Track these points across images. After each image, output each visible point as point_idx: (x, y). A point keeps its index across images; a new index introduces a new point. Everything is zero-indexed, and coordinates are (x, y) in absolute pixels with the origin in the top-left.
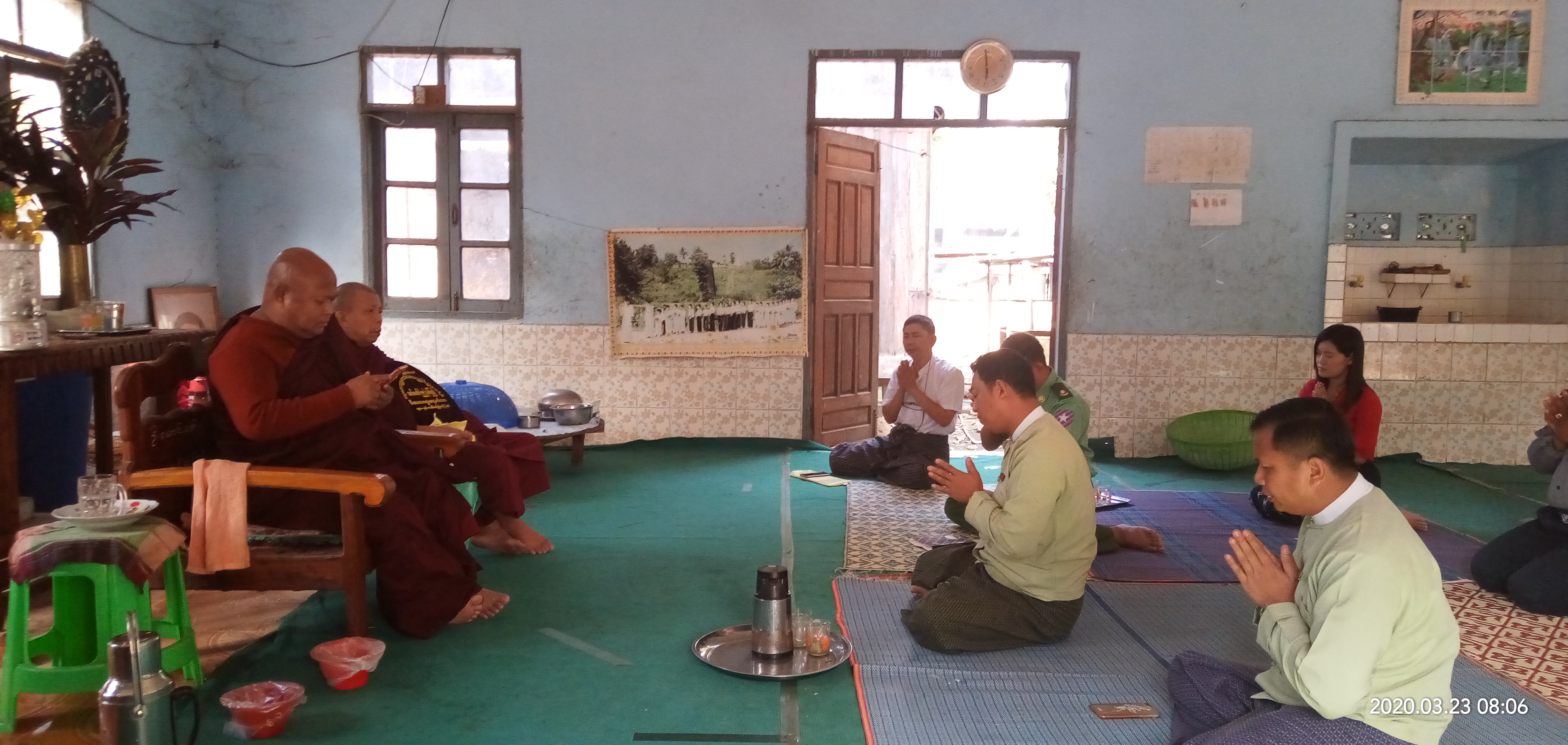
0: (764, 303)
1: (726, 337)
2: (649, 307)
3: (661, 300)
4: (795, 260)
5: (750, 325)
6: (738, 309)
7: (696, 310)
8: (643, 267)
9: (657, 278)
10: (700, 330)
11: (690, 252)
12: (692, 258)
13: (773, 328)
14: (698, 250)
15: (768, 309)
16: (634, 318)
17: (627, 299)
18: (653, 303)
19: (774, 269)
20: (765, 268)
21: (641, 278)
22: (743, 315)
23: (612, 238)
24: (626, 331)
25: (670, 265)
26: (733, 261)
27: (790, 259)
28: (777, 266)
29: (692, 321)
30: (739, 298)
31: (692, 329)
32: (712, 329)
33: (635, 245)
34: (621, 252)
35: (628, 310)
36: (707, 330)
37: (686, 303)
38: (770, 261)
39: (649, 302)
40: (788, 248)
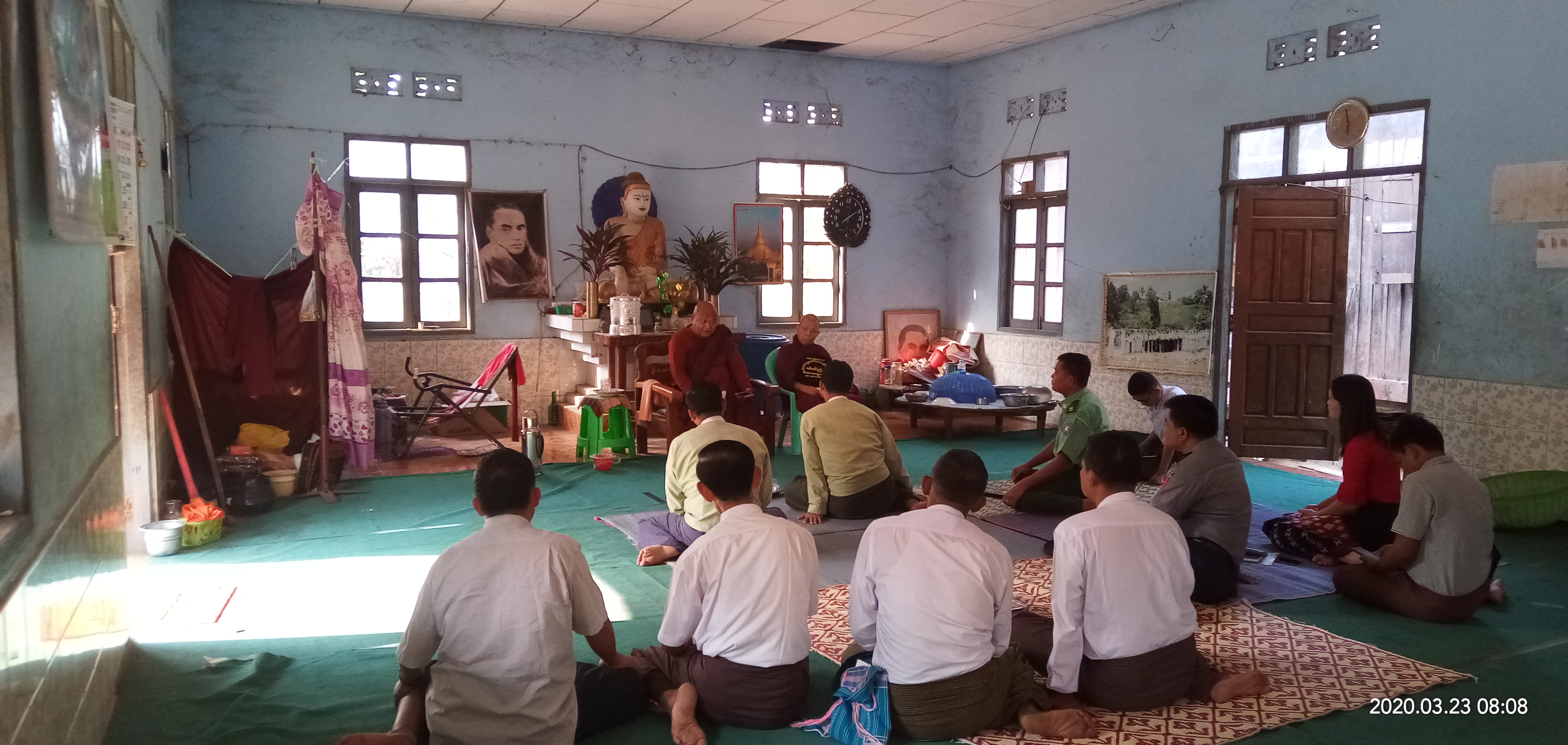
0: (1189, 331)
1: (1165, 357)
2: (1123, 331)
3: (1129, 326)
4: (1209, 297)
5: (1180, 349)
6: (1172, 335)
7: (1149, 335)
8: (1122, 302)
9: (1129, 310)
10: (1150, 351)
11: (1146, 290)
12: (1147, 295)
13: (1193, 352)
14: (1151, 289)
15: (1192, 337)
16: (1115, 339)
17: (1113, 325)
18: (1126, 328)
19: (1195, 305)
20: (1189, 304)
21: (1120, 309)
22: (1176, 340)
23: (1106, 281)
24: (1111, 350)
25: (1136, 300)
26: (1170, 298)
27: (1206, 297)
28: (1197, 302)
29: (1146, 343)
30: (1173, 327)
31: (1146, 350)
32: (1158, 351)
33: (1117, 286)
34: (1111, 288)
35: (1112, 333)
36: (1154, 351)
37: (1144, 330)
38: (1193, 298)
39: (1124, 327)
40: (1205, 288)
